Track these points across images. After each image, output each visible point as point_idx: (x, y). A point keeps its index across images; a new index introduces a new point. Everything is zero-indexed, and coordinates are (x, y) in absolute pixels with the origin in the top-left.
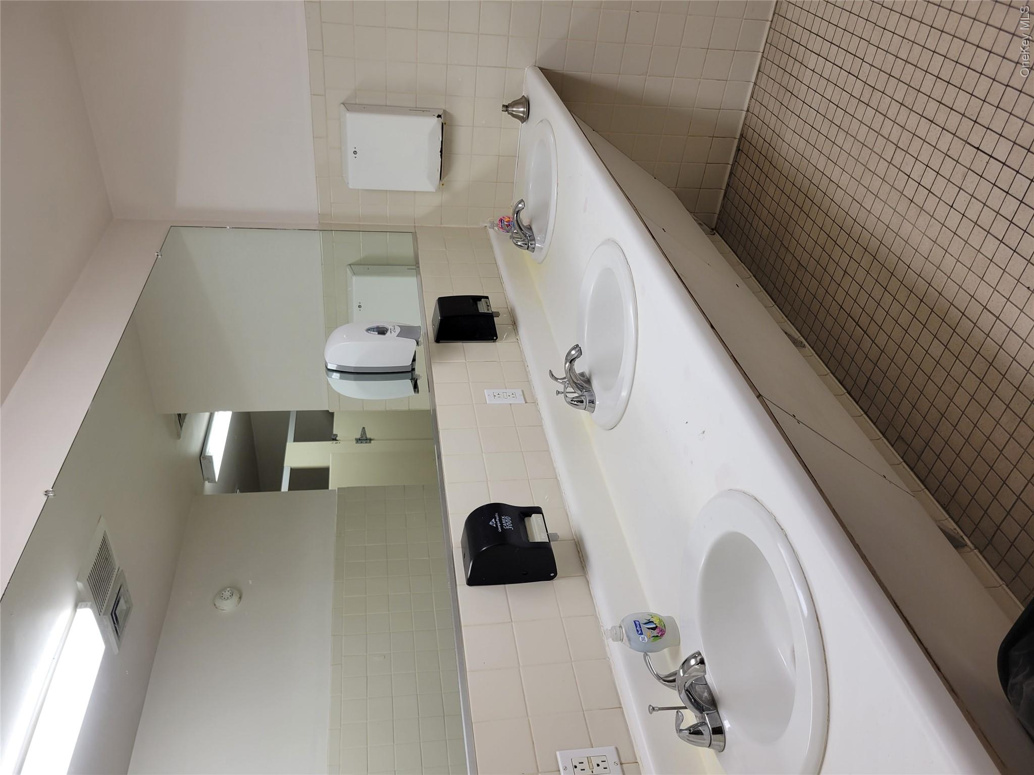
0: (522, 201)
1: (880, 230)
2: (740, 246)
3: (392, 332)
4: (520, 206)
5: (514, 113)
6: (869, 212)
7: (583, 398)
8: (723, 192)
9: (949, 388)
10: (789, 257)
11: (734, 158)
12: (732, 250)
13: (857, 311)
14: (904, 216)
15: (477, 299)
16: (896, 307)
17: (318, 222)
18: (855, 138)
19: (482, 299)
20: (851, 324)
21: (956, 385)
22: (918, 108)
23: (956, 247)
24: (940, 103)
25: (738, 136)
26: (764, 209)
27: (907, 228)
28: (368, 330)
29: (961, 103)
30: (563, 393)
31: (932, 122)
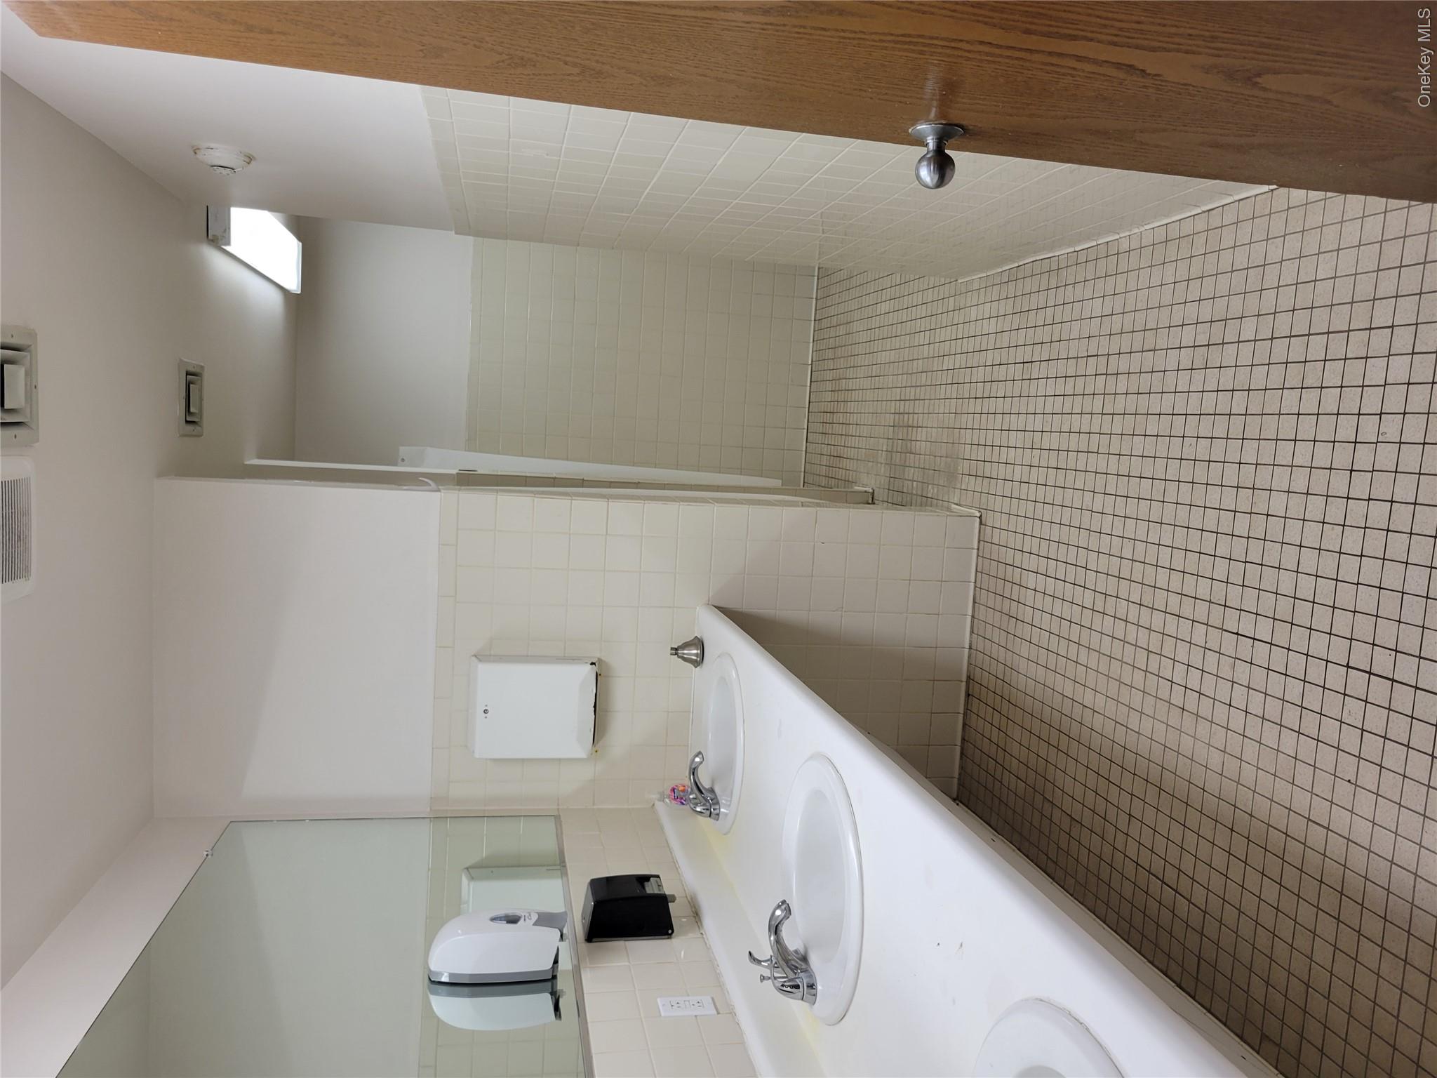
0: (700, 753)
1: (1157, 751)
2: (993, 814)
3: (527, 919)
4: (697, 759)
5: (685, 656)
6: (1138, 733)
7: (798, 982)
8: (958, 749)
9: (1302, 942)
10: (1057, 815)
11: (965, 706)
12: (984, 821)
13: (1158, 865)
14: (1179, 728)
15: (643, 879)
16: (1204, 848)
17: (429, 809)
18: (1099, 652)
19: (651, 879)
20: (1155, 885)
21: (1310, 936)
22: (1160, 604)
23: (1250, 751)
24: (1182, 594)
25: (964, 679)
26: (1014, 759)
27: (1187, 742)
28: (493, 919)
29: (1204, 588)
30: (769, 978)
31: (1179, 616)
